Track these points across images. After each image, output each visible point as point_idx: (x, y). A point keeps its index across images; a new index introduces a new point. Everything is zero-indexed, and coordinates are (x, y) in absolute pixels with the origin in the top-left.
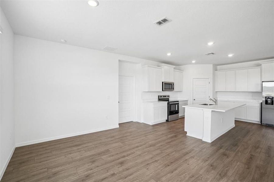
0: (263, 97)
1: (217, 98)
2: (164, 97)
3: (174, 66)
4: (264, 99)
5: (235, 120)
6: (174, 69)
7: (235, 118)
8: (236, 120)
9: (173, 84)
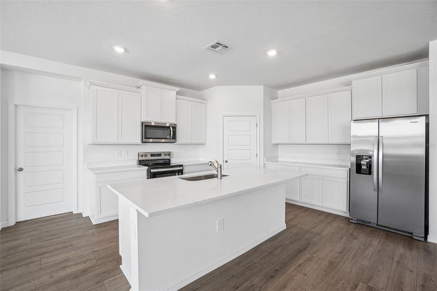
0: (352, 155)
1: (277, 157)
2: (152, 155)
3: (178, 89)
4: (354, 159)
5: (286, 203)
6: (177, 94)
7: (286, 199)
8: (288, 202)
9: (174, 128)
